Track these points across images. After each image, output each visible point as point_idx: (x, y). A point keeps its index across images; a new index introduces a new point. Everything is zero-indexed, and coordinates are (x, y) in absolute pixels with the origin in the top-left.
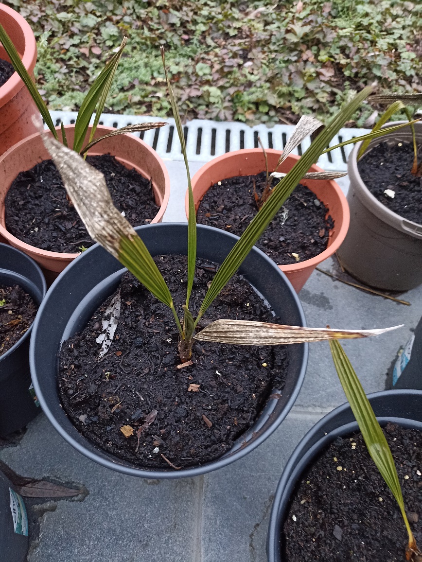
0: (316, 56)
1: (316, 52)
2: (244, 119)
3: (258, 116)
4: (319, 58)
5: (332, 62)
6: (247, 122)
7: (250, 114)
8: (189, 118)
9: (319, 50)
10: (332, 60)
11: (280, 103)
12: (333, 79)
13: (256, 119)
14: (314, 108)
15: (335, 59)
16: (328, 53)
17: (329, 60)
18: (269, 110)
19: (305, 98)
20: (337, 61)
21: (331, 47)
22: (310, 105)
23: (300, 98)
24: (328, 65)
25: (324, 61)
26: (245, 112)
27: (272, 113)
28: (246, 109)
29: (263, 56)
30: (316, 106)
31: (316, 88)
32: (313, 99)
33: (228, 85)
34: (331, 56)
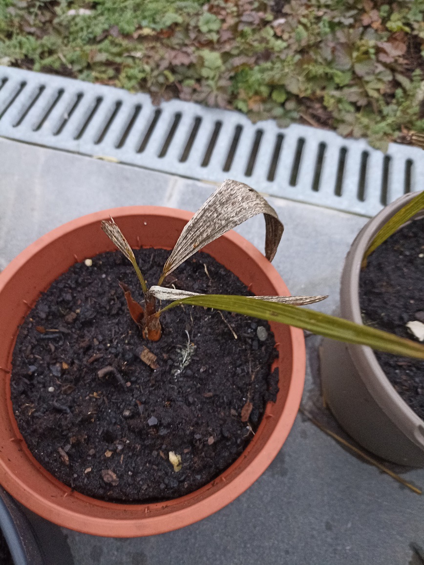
0: (385, 20)
1: (385, 15)
2: (245, 109)
3: (268, 106)
4: (389, 25)
5: (407, 34)
6: (249, 113)
7: (255, 101)
8: (166, 96)
9: (391, 12)
10: (407, 29)
11: (306, 90)
12: (401, 60)
13: (265, 110)
14: (359, 104)
15: (413, 29)
16: (404, 18)
17: (402, 30)
18: (287, 100)
19: (349, 86)
20: (415, 33)
21: (410, 9)
22: (354, 99)
23: (341, 85)
24: (399, 38)
25: (395, 30)
26: (250, 98)
27: (291, 105)
28: (251, 94)
29: (306, 12)
30: (362, 102)
31: (368, 74)
32: (361, 90)
33: (235, 52)
34: (408, 24)
